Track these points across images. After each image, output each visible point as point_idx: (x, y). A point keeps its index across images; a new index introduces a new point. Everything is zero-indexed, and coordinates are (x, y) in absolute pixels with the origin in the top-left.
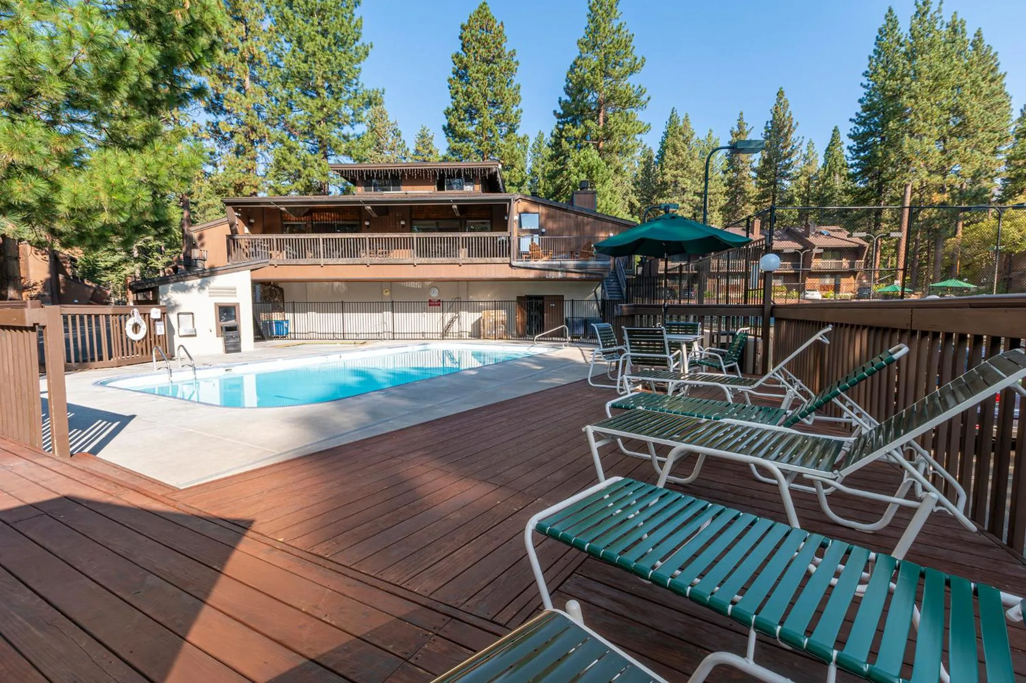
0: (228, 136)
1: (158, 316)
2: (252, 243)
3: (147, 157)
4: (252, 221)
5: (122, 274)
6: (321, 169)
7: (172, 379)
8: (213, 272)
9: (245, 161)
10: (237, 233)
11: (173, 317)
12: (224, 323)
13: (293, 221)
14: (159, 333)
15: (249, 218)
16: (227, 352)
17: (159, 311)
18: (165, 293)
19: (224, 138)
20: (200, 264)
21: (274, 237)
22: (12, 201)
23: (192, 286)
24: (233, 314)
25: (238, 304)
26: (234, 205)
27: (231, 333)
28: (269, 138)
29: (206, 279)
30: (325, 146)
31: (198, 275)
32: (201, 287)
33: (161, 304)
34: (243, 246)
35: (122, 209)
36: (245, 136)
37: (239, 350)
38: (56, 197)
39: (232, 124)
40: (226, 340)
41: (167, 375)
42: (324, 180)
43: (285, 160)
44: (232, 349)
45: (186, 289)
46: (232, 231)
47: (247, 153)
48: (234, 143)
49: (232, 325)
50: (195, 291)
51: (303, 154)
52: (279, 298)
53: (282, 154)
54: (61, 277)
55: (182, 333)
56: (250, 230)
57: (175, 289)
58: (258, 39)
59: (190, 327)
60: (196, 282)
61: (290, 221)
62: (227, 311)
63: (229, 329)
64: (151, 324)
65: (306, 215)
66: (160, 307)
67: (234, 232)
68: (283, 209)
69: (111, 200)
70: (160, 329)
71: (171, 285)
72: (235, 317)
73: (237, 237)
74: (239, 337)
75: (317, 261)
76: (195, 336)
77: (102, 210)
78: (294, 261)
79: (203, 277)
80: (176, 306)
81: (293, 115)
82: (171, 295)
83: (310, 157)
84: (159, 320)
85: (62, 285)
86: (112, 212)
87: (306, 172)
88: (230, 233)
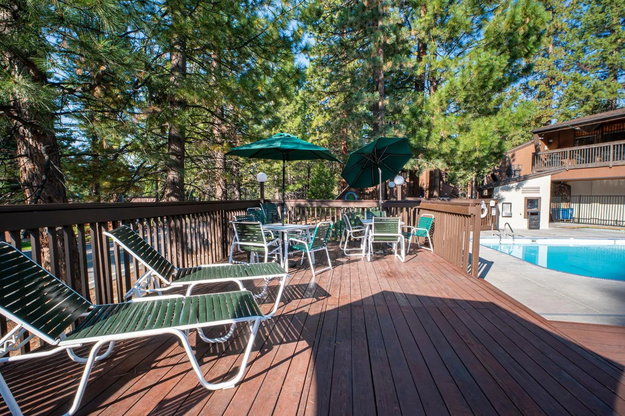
0: (533, 88)
1: (493, 205)
2: (550, 156)
3: (499, 117)
4: (551, 141)
5: (467, 180)
6: (610, 89)
7: (501, 242)
8: (526, 178)
9: (544, 101)
10: (539, 151)
11: (500, 205)
12: (529, 210)
13: (584, 136)
14: (493, 214)
15: (549, 140)
16: (530, 228)
17: (494, 202)
18: (497, 192)
19: (531, 91)
20: (517, 174)
21: (568, 149)
22: (442, 153)
23: (512, 187)
24: (536, 204)
25: (540, 198)
26: (539, 133)
27: (534, 217)
28: (564, 80)
29: (521, 182)
30: (615, 70)
31: (516, 180)
32: (518, 188)
33: (495, 198)
34: (544, 160)
35: (485, 149)
36: (546, 85)
37: (538, 228)
38: (457, 148)
39: (537, 80)
40: (530, 221)
41: (499, 240)
42: (612, 97)
43: (576, 91)
44: (534, 227)
45: (509, 189)
46: (536, 150)
47: (546, 95)
48: (538, 91)
49: (535, 212)
50: (513, 190)
51: (594, 83)
52: (567, 193)
53: (574, 88)
54: (441, 182)
55: (504, 215)
56: (548, 147)
57: (503, 190)
58: (562, 15)
59: (509, 212)
60: (515, 184)
61: (582, 136)
62: (532, 203)
63: (532, 214)
64: (490, 209)
65: (597, 129)
66: (494, 200)
67: (537, 149)
68: (578, 128)
69: (481, 145)
70: (494, 213)
71: (501, 187)
72: (537, 206)
73: (539, 153)
74: (539, 219)
75: (606, 163)
76: (511, 217)
77: (475, 151)
78: (584, 165)
79: (519, 181)
80: (502, 199)
81: (586, 56)
82: (501, 193)
83: (600, 83)
84: (494, 207)
85: (441, 186)
86: (480, 151)
87: (596, 95)
88: (534, 152)
